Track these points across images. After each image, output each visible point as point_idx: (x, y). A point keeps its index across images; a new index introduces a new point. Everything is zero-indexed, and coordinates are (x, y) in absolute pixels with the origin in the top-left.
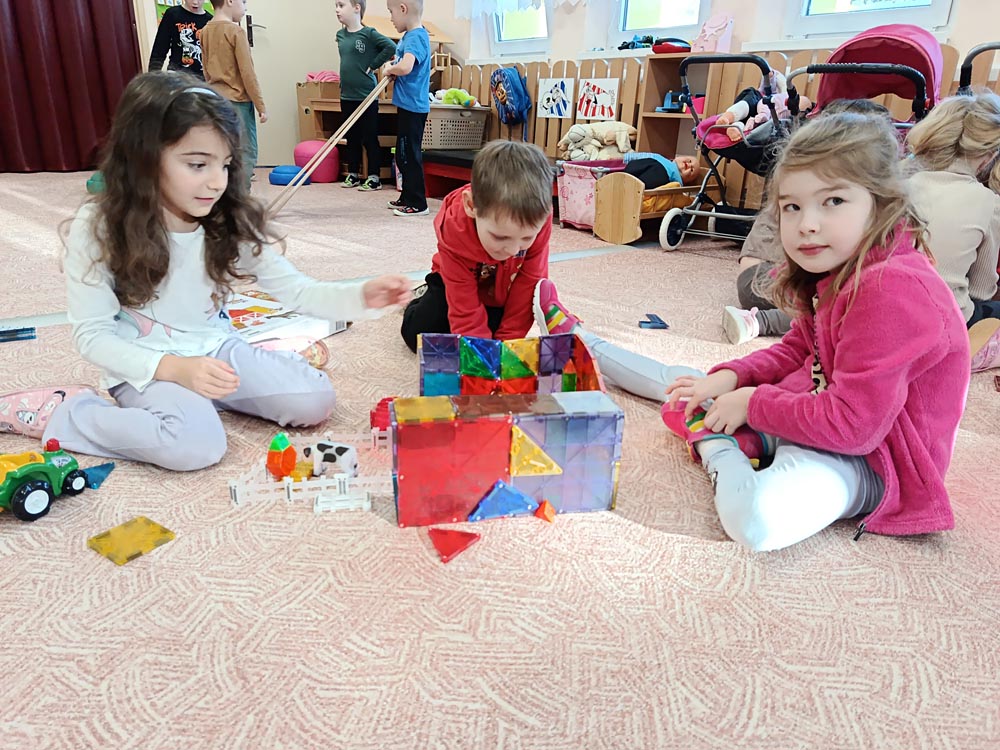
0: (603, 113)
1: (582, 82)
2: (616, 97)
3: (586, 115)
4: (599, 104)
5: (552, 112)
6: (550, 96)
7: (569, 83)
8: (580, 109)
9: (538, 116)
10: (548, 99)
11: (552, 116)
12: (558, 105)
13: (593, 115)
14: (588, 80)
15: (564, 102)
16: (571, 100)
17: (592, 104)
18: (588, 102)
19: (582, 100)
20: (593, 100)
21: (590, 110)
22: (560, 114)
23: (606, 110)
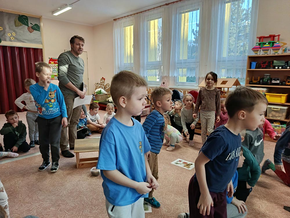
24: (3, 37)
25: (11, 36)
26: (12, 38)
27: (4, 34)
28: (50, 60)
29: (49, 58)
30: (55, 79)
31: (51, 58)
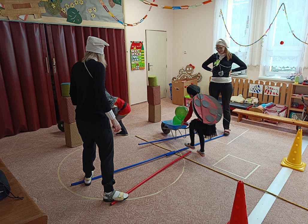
0: (274, 94)
1: (266, 86)
2: (279, 91)
3: (268, 94)
4: (272, 92)
5: (255, 92)
6: (254, 88)
7: (261, 86)
8: (265, 92)
9: (249, 92)
10: (253, 89)
11: (255, 93)
12: (257, 91)
13: (271, 94)
14: (268, 86)
15: (259, 90)
16: (262, 90)
17: (270, 92)
18: (269, 91)
19: (266, 90)
20: (270, 91)
21: (269, 93)
22: (258, 92)
23: (275, 94)
24: (84, 14)
25: (92, 13)
26: (93, 16)
27: (85, 9)
28: (132, 45)
29: (131, 42)
30: (137, 69)
31: (133, 42)
